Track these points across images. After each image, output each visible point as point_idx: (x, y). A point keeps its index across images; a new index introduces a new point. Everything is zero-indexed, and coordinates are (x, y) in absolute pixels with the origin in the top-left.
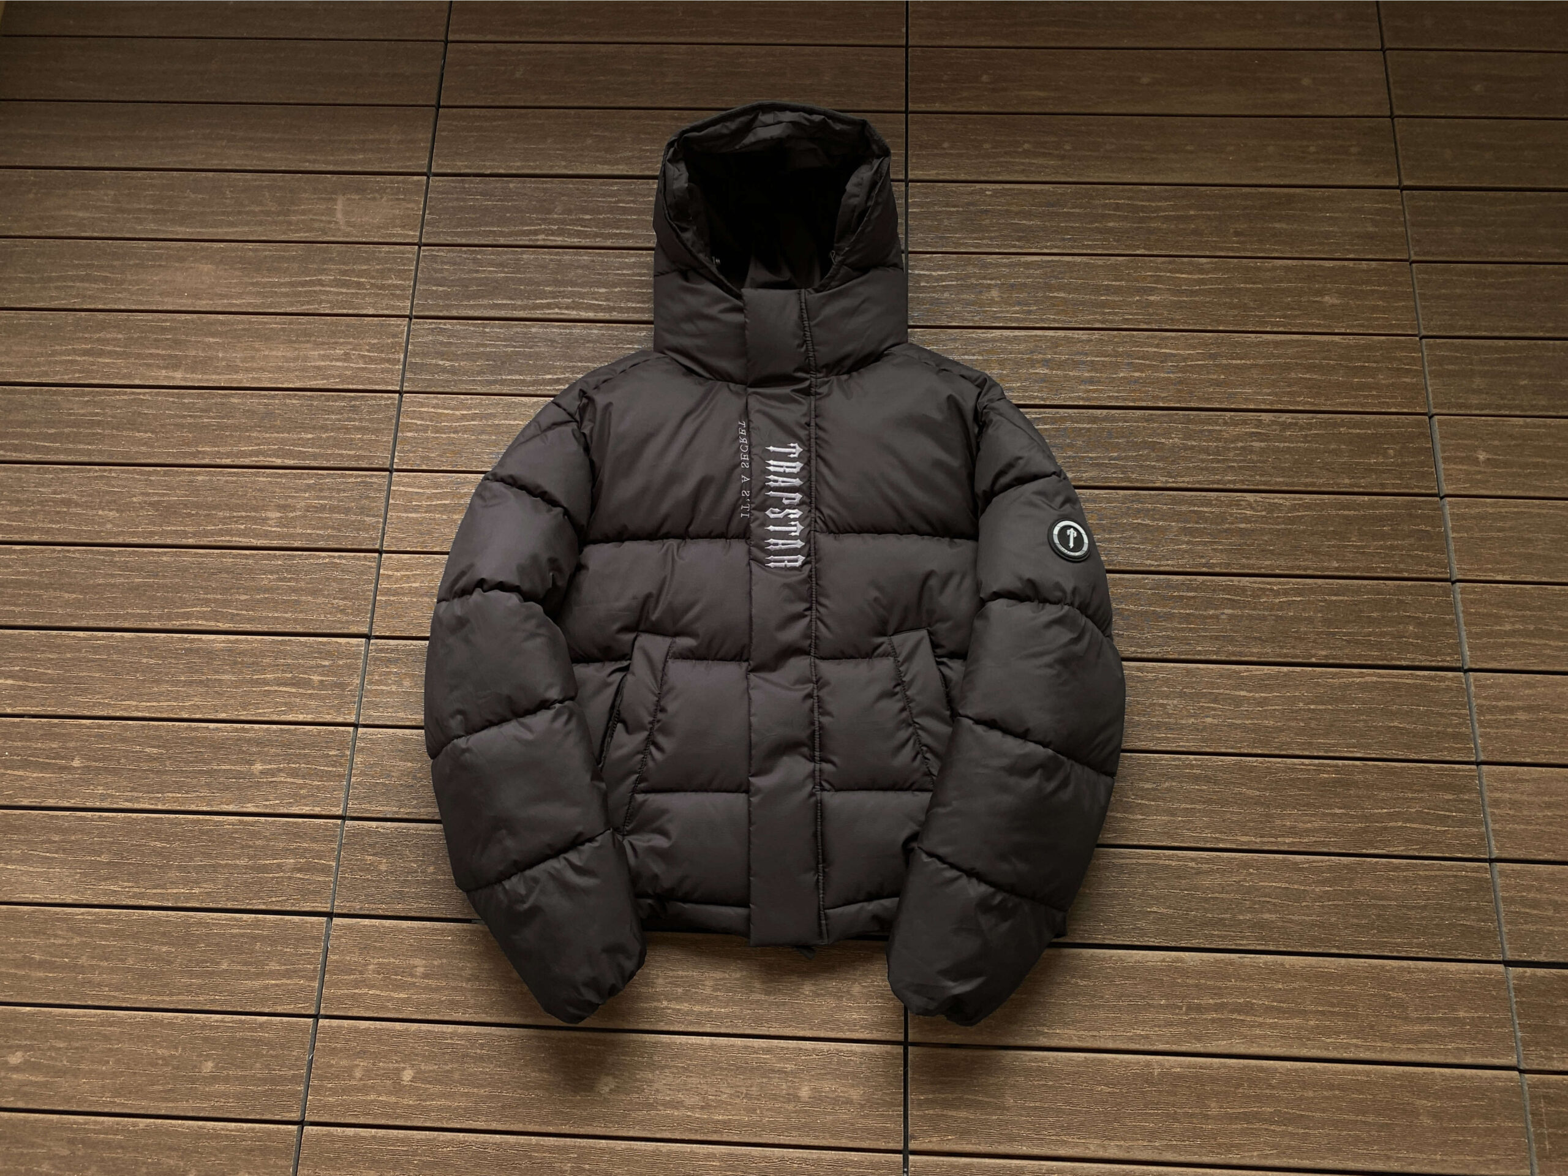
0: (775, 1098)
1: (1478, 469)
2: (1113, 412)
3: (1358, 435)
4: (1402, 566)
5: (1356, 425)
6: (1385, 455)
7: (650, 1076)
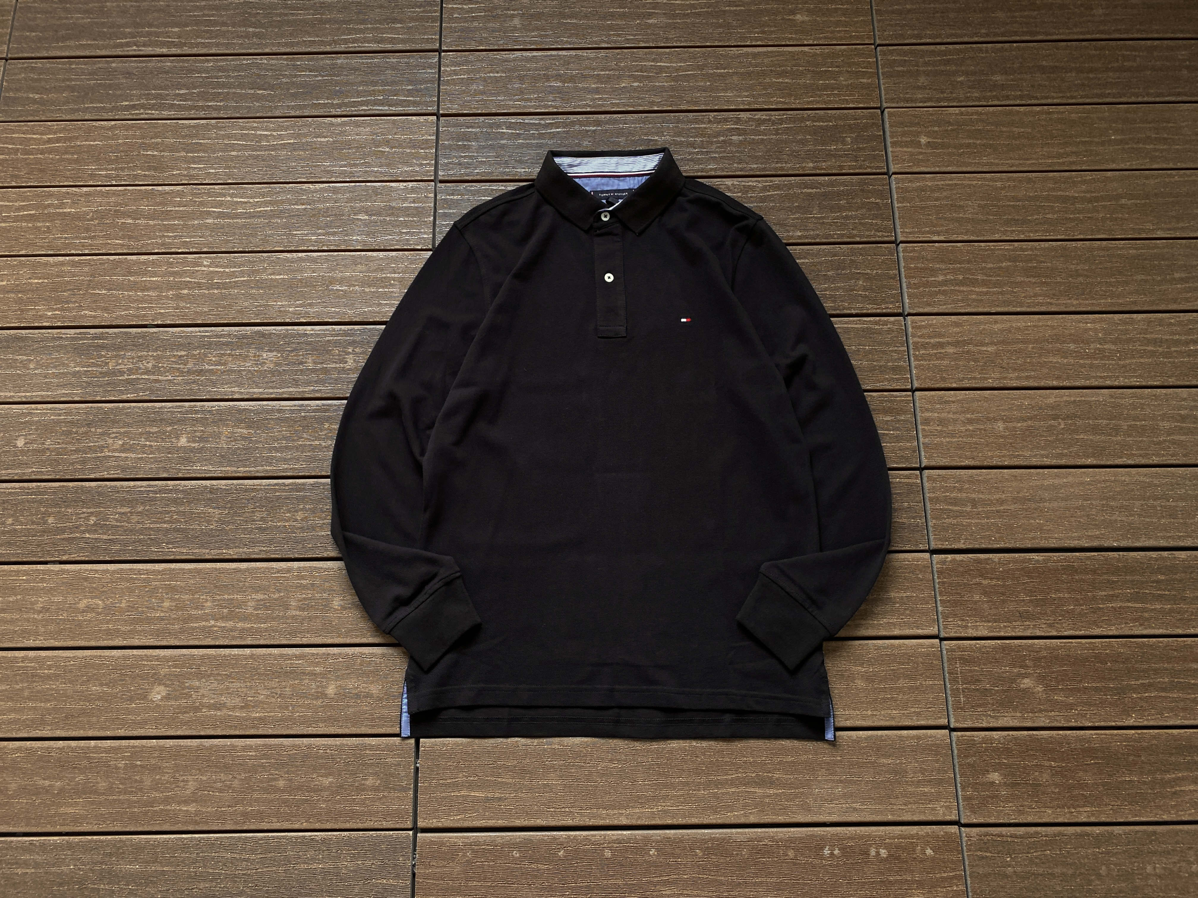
0: (305, 696)
1: (920, 150)
2: (615, 116)
3: (821, 127)
4: (855, 232)
5: (820, 119)
6: (844, 143)
7: (197, 683)
